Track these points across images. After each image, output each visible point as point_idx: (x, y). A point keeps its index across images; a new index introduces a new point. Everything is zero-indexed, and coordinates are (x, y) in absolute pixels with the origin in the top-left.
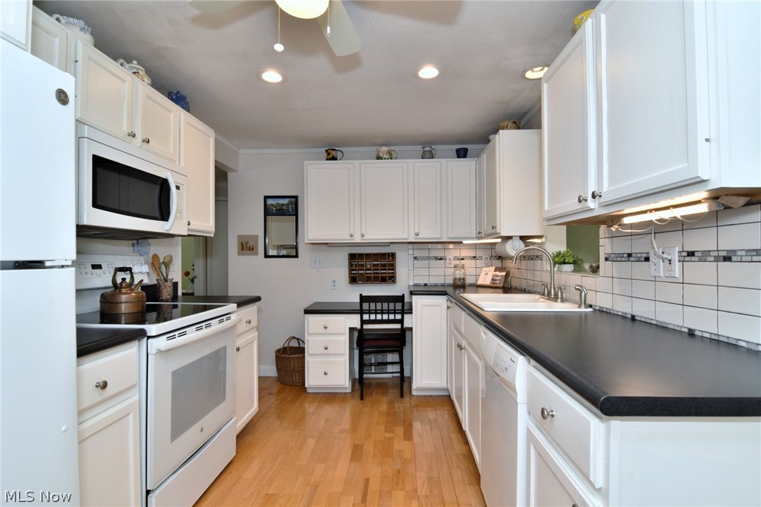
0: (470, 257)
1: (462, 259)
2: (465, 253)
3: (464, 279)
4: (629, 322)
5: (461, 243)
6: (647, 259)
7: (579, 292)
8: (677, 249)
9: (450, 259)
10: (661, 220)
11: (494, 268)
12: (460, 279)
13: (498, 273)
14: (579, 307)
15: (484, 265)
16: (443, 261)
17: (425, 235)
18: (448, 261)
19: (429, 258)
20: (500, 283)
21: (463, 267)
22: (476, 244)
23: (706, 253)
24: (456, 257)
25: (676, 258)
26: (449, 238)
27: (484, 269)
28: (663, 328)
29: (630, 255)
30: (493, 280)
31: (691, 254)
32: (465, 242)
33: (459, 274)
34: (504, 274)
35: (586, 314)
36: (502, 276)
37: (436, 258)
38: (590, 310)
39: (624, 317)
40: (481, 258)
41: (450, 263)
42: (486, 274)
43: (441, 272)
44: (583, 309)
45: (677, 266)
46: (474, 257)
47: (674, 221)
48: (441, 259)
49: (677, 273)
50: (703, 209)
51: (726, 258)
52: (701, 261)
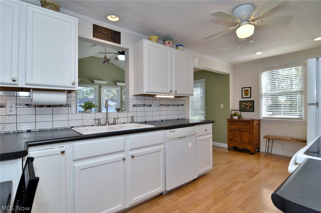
6: (150, 106)
8: (159, 104)
23: (165, 105)
29: (144, 105)
45: (159, 107)
49: (159, 109)
50: (173, 97)
51: (168, 106)
52: (163, 106)
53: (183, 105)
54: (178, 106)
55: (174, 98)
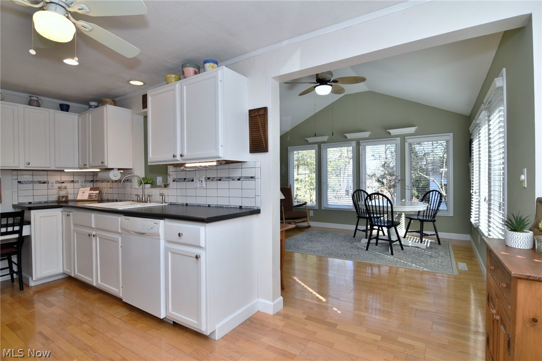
0: (69, 181)
1: (62, 183)
2: (64, 178)
3: (67, 197)
4: (185, 207)
5: (63, 171)
6: (193, 181)
7: (161, 196)
8: (204, 177)
9: (52, 183)
10: (201, 166)
11: (89, 188)
12: (63, 197)
13: (93, 192)
14: (162, 203)
15: (80, 186)
16: (46, 184)
17: (34, 165)
18: (50, 184)
19: (33, 182)
20: (96, 197)
21: (65, 188)
22: (73, 172)
23: (214, 178)
24: (57, 181)
25: (204, 180)
26: (57, 168)
27: (81, 189)
28: (199, 206)
29: (185, 179)
30: (89, 196)
31: (209, 178)
32: (65, 170)
33: (63, 193)
34: (98, 192)
35: (165, 206)
36: (97, 193)
37: (40, 182)
38: (167, 204)
39: (183, 205)
40: (77, 182)
41: (52, 186)
42: (83, 193)
43: (45, 192)
44: (164, 204)
45: (204, 183)
46: (73, 181)
47: (206, 167)
48: (44, 183)
49: (204, 185)
50: (215, 164)
51: (220, 180)
52: (212, 181)
53: (252, 177)
54: (239, 180)
55: (217, 166)
